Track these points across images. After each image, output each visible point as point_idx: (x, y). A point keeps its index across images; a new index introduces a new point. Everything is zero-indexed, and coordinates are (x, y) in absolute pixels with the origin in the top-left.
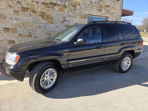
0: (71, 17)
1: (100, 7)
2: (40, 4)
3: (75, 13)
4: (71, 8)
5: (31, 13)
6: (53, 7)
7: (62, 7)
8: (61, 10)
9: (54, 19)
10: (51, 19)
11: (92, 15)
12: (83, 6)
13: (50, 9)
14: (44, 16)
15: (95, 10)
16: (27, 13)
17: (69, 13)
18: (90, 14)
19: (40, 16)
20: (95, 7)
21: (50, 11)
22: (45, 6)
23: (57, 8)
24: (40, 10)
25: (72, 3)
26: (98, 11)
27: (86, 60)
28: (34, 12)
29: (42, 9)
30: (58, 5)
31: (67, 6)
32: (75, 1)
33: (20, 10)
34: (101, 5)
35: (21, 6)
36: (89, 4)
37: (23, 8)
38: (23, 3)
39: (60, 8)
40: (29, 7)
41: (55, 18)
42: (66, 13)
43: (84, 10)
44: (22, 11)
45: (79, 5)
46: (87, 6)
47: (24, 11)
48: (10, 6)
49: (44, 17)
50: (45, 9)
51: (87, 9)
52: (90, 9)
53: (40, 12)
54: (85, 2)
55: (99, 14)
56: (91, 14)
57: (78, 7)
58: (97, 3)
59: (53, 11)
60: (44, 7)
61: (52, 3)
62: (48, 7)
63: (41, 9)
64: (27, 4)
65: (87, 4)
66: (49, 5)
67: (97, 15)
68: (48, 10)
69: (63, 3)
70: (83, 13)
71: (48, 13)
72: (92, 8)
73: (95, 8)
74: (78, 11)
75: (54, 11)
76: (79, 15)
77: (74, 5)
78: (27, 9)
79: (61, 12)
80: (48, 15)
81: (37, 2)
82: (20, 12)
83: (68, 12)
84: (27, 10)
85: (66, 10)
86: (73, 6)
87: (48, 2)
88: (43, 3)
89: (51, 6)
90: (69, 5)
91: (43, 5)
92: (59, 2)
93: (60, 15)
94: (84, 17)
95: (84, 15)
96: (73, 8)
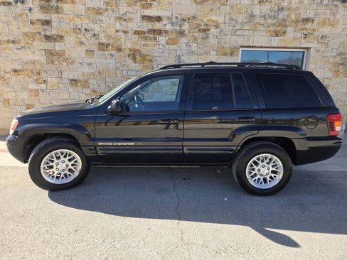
0: (196, 54)
1: (280, 25)
2: (130, 34)
3: (205, 46)
4: (196, 35)
5: (112, 52)
6: (155, 38)
7: (173, 36)
8: (172, 42)
9: (156, 60)
10: (151, 61)
11: (253, 47)
12: (227, 28)
13: (148, 42)
14: (137, 57)
15: (264, 33)
16: (107, 53)
17: (190, 46)
18: (246, 45)
19: (129, 56)
20: (261, 28)
21: (147, 46)
22: (139, 38)
23: (162, 39)
24: (129, 45)
25: (199, 25)
26: (271, 36)
27: (133, 144)
28: (120, 50)
29: (134, 43)
30: (166, 32)
31: (186, 32)
32: (205, 20)
33: (95, 48)
34: (284, 20)
35: (97, 41)
36: (246, 20)
37: (101, 44)
38: (102, 35)
39: (170, 39)
40: (111, 42)
41: (158, 58)
42: (184, 47)
43: (229, 37)
44: (100, 49)
45: (217, 27)
46: (238, 26)
47: (103, 50)
48: (82, 43)
49: (135, 59)
50: (139, 43)
51: (239, 32)
52: (246, 33)
53: (130, 50)
54: (232, 19)
55: (276, 41)
56: (251, 45)
57: (213, 31)
58: (270, 17)
59: (154, 45)
60: (137, 39)
62: (146, 39)
63: (131, 44)
64: (108, 37)
65: (240, 21)
66: (147, 35)
67: (268, 45)
68: (144, 45)
69: (178, 28)
70: (225, 43)
71: (144, 50)
72: (254, 29)
73: (264, 29)
74: (212, 41)
75: (157, 45)
76: (215, 48)
77: (202, 28)
78: (107, 45)
79: (172, 47)
80: (144, 53)
81: (125, 32)
82: (96, 52)
83: (187, 45)
84: (107, 47)
85: (183, 40)
86: (199, 30)
87: (145, 30)
88: (136, 33)
89: (150, 35)
90: (192, 31)
91: (136, 36)
92: (169, 27)
93: (169, 53)
94: (228, 52)
95: (229, 47)
96: (201, 35)
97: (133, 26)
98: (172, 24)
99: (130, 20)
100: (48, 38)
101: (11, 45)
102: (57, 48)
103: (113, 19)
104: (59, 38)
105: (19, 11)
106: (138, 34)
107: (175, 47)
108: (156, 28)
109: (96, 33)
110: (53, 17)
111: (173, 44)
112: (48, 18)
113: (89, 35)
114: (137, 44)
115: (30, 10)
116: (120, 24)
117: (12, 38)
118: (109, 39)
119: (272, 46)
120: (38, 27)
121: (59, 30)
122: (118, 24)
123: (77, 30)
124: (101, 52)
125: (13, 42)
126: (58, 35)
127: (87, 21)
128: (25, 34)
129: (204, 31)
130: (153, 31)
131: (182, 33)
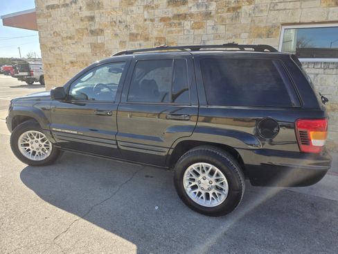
2: (156, 22)
3: (235, 27)
4: (224, 15)
5: (141, 42)
6: (180, 24)
7: (199, 19)
8: (198, 26)
11: (300, 24)
13: (172, 29)
17: (217, 29)
21: (172, 33)
22: (165, 25)
23: (187, 24)
24: (155, 34)
25: (229, 3)
28: (147, 39)
29: (158, 31)
30: (191, 15)
31: (213, 13)
33: (127, 39)
35: (129, 32)
37: (132, 34)
38: (133, 26)
39: (195, 23)
40: (140, 32)
42: (210, 30)
43: (265, 14)
44: (130, 40)
45: (251, 2)
47: (133, 40)
48: (116, 35)
50: (164, 30)
53: (156, 38)
57: (245, 8)
59: (179, 32)
60: (162, 27)
61: (179, 15)
62: (171, 25)
64: (137, 27)
66: (172, 21)
68: (169, 32)
69: (204, 9)
70: (261, 21)
71: (169, 38)
74: (244, 21)
75: (181, 31)
76: (248, 30)
77: (233, 5)
79: (197, 32)
80: (169, 41)
81: (152, 20)
82: (127, 43)
83: (213, 28)
84: (136, 37)
85: (210, 23)
86: (229, 10)
87: (170, 15)
88: (163, 20)
89: (175, 21)
90: (219, 11)
91: (162, 23)
92: (194, 10)
93: (194, 39)
94: (264, 32)
95: (266, 27)
96: (230, 14)
97: (159, 13)
98: (198, 6)
99: (157, 7)
100: (92, 32)
101: (69, 41)
102: (99, 42)
103: (142, 8)
104: (100, 32)
105: (73, 11)
106: (164, 21)
107: (200, 31)
108: (181, 13)
109: (128, 24)
110: (96, 13)
111: (199, 28)
112: (92, 15)
113: (122, 26)
114: (162, 31)
115: (80, 8)
116: (148, 12)
117: (69, 35)
118: (138, 29)
119: (330, 19)
120: (86, 24)
121: (100, 24)
122: (146, 12)
123: (113, 23)
124: (131, 43)
125: (70, 38)
126: (100, 30)
127: (121, 13)
128: (77, 30)
129: (234, 9)
130: (178, 16)
131: (208, 15)
